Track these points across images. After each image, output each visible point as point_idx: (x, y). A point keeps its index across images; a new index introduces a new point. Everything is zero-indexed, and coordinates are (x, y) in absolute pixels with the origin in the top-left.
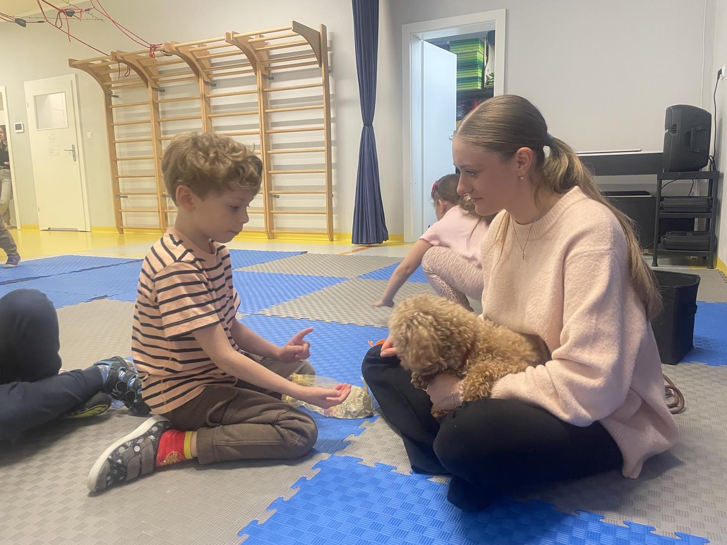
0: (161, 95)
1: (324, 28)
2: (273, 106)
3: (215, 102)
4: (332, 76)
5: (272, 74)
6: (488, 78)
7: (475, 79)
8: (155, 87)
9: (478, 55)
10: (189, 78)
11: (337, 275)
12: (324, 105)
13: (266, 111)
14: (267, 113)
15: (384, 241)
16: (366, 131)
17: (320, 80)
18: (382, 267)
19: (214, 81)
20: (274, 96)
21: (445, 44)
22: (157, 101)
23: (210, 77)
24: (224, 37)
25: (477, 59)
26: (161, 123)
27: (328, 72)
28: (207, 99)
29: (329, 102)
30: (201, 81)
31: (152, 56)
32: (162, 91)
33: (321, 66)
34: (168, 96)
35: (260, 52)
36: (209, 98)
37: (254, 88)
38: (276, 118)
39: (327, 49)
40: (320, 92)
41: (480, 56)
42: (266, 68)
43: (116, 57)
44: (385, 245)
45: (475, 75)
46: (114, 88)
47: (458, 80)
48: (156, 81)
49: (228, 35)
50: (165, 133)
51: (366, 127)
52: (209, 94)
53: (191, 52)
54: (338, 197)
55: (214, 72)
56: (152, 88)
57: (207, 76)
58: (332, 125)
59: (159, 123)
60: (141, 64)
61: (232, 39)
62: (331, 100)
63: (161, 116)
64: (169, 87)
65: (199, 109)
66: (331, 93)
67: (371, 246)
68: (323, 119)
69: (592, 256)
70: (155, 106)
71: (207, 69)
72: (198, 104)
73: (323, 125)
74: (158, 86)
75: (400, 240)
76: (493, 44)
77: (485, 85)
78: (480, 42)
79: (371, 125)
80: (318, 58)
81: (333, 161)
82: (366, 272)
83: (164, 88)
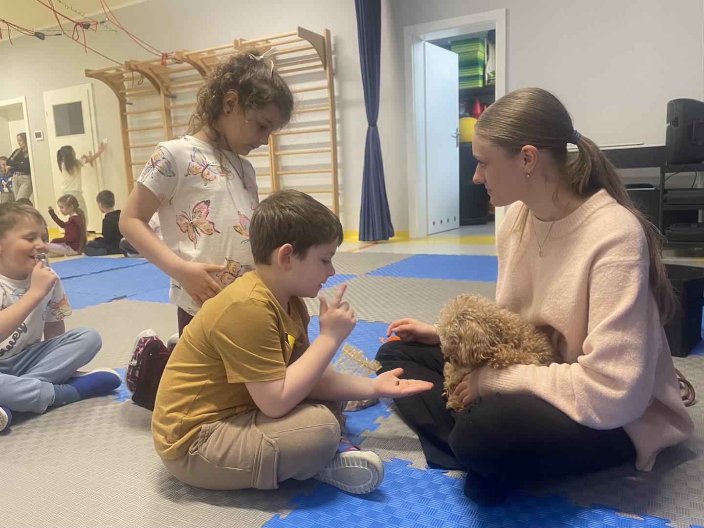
0: (173, 101)
1: (328, 32)
4: (337, 79)
6: (488, 75)
7: (476, 77)
8: (167, 93)
9: (478, 54)
11: (345, 273)
12: (329, 107)
15: (390, 238)
16: (371, 132)
17: (325, 83)
18: (389, 264)
21: (447, 44)
22: (169, 107)
24: (232, 44)
25: (477, 58)
29: (334, 103)
31: (164, 64)
32: (174, 97)
33: (325, 69)
34: (179, 103)
39: (331, 53)
40: (326, 94)
41: (481, 55)
43: (129, 66)
44: (391, 242)
45: (477, 74)
46: (129, 96)
47: (461, 79)
48: (167, 88)
49: (236, 42)
51: (371, 128)
53: (201, 60)
54: (345, 197)
56: (165, 95)
58: (337, 125)
59: (171, 128)
60: (153, 72)
61: (239, 45)
62: (336, 102)
63: (173, 122)
64: (180, 94)
66: (336, 94)
67: (378, 243)
68: (328, 121)
69: (621, 266)
70: (168, 111)
73: (328, 126)
74: (170, 93)
75: (406, 237)
76: (493, 43)
77: (486, 82)
78: (480, 41)
79: (376, 125)
80: (322, 62)
81: (339, 160)
82: (375, 269)
83: (176, 94)
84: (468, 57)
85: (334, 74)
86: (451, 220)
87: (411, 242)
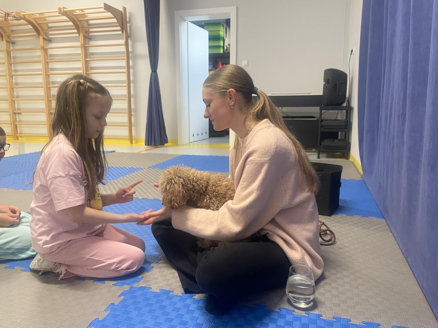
0: (12, 46)
1: (125, 9)
2: (91, 56)
3: (50, 52)
4: (131, 39)
5: (91, 36)
6: (226, 46)
7: (219, 47)
8: (9, 40)
9: (220, 33)
10: (32, 36)
11: (135, 166)
12: (125, 58)
13: (87, 59)
14: (87, 61)
15: (165, 144)
16: (153, 75)
17: (123, 41)
18: (164, 161)
19: (50, 38)
20: (92, 50)
21: (202, 25)
22: (9, 50)
23: (47, 35)
24: (57, 10)
25: (220, 35)
26: (12, 64)
27: (128, 37)
28: (45, 50)
29: (129, 55)
30: (41, 38)
31: (6, 20)
32: (13, 43)
33: (123, 33)
34: (17, 47)
35: (82, 21)
36: (47, 49)
37: (78, 44)
39: (127, 23)
40: (123, 49)
41: (222, 33)
42: (86, 32)
44: (166, 146)
45: (220, 45)
47: (210, 47)
48: (9, 37)
49: (60, 9)
50: (15, 71)
51: (153, 73)
52: (47, 46)
53: (34, 19)
54: (136, 116)
55: (50, 33)
56: (6, 41)
57: (45, 34)
58: (131, 70)
59: (11, 64)
61: (62, 11)
63: (12, 60)
64: (18, 41)
65: (39, 56)
66: (130, 50)
67: (157, 147)
68: (125, 67)
70: (9, 53)
71: (44, 30)
72: (39, 53)
73: (125, 70)
74: (11, 40)
75: (176, 143)
76: (229, 27)
77: (225, 51)
78: (221, 25)
79: (156, 71)
80: (121, 28)
81: (132, 93)
82: (154, 164)
83: (15, 41)
84: (214, 34)
85: (129, 36)
86: (204, 133)
87: (179, 147)
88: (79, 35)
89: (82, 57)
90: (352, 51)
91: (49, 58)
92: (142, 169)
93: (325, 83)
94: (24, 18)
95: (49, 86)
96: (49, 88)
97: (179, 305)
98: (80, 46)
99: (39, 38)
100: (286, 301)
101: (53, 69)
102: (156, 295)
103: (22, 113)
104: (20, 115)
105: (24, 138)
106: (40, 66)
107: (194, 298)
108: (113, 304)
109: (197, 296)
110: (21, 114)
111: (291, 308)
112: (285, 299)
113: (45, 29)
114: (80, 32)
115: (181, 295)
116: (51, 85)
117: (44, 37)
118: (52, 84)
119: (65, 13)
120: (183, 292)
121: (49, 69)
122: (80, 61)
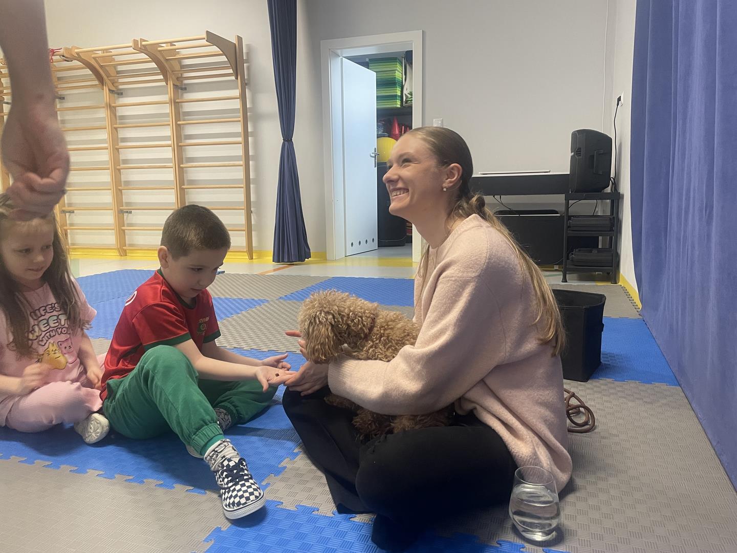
0: (60, 103)
1: (240, 39)
2: (186, 117)
3: (121, 112)
4: (250, 89)
5: (185, 84)
6: (407, 97)
7: (394, 97)
9: (396, 74)
10: (92, 86)
11: (256, 297)
12: (241, 119)
13: (178, 122)
14: (179, 125)
15: (306, 259)
16: (286, 147)
17: (236, 93)
18: (304, 288)
19: (121, 89)
20: (187, 107)
21: (365, 62)
23: (116, 85)
24: (131, 44)
25: (395, 78)
27: (244, 85)
28: (112, 109)
29: (247, 115)
30: (106, 89)
32: (62, 98)
33: (237, 78)
34: (68, 105)
35: (171, 61)
36: (115, 107)
37: (166, 98)
38: (190, 130)
39: (243, 62)
40: (237, 104)
41: (399, 75)
42: (177, 78)
44: (308, 263)
45: (395, 94)
46: (7, 94)
47: (378, 97)
49: (135, 42)
51: (286, 143)
52: (115, 103)
53: (94, 58)
54: (258, 214)
55: (121, 80)
57: (113, 84)
58: (250, 139)
61: (139, 46)
62: (248, 114)
64: (69, 94)
65: (103, 119)
66: (248, 106)
67: (293, 264)
68: (240, 133)
71: (111, 77)
72: (103, 114)
73: (240, 139)
75: (324, 258)
76: (411, 64)
77: (404, 103)
78: (398, 60)
79: (291, 140)
80: (233, 70)
81: (252, 176)
82: (288, 293)
83: (64, 95)
84: (384, 76)
85: (246, 84)
86: (370, 241)
87: (329, 264)
88: (167, 84)
89: (170, 120)
90: (619, 99)
91: (118, 121)
92: (267, 301)
93: (573, 154)
94: (79, 58)
95: (118, 167)
96: (119, 170)
97: (328, 533)
98: (168, 102)
99: (103, 90)
100: (509, 529)
101: (124, 140)
102: (290, 514)
103: (75, 211)
104: (73, 214)
105: (78, 252)
106: (104, 135)
107: (354, 521)
108: (218, 530)
109: (359, 519)
110: (73, 212)
111: (518, 540)
112: (509, 525)
113: (113, 75)
114: (169, 79)
115: (334, 515)
116: (122, 166)
117: (111, 89)
118: (124, 164)
119: (144, 49)
120: (335, 509)
121: (119, 139)
122: (169, 125)
